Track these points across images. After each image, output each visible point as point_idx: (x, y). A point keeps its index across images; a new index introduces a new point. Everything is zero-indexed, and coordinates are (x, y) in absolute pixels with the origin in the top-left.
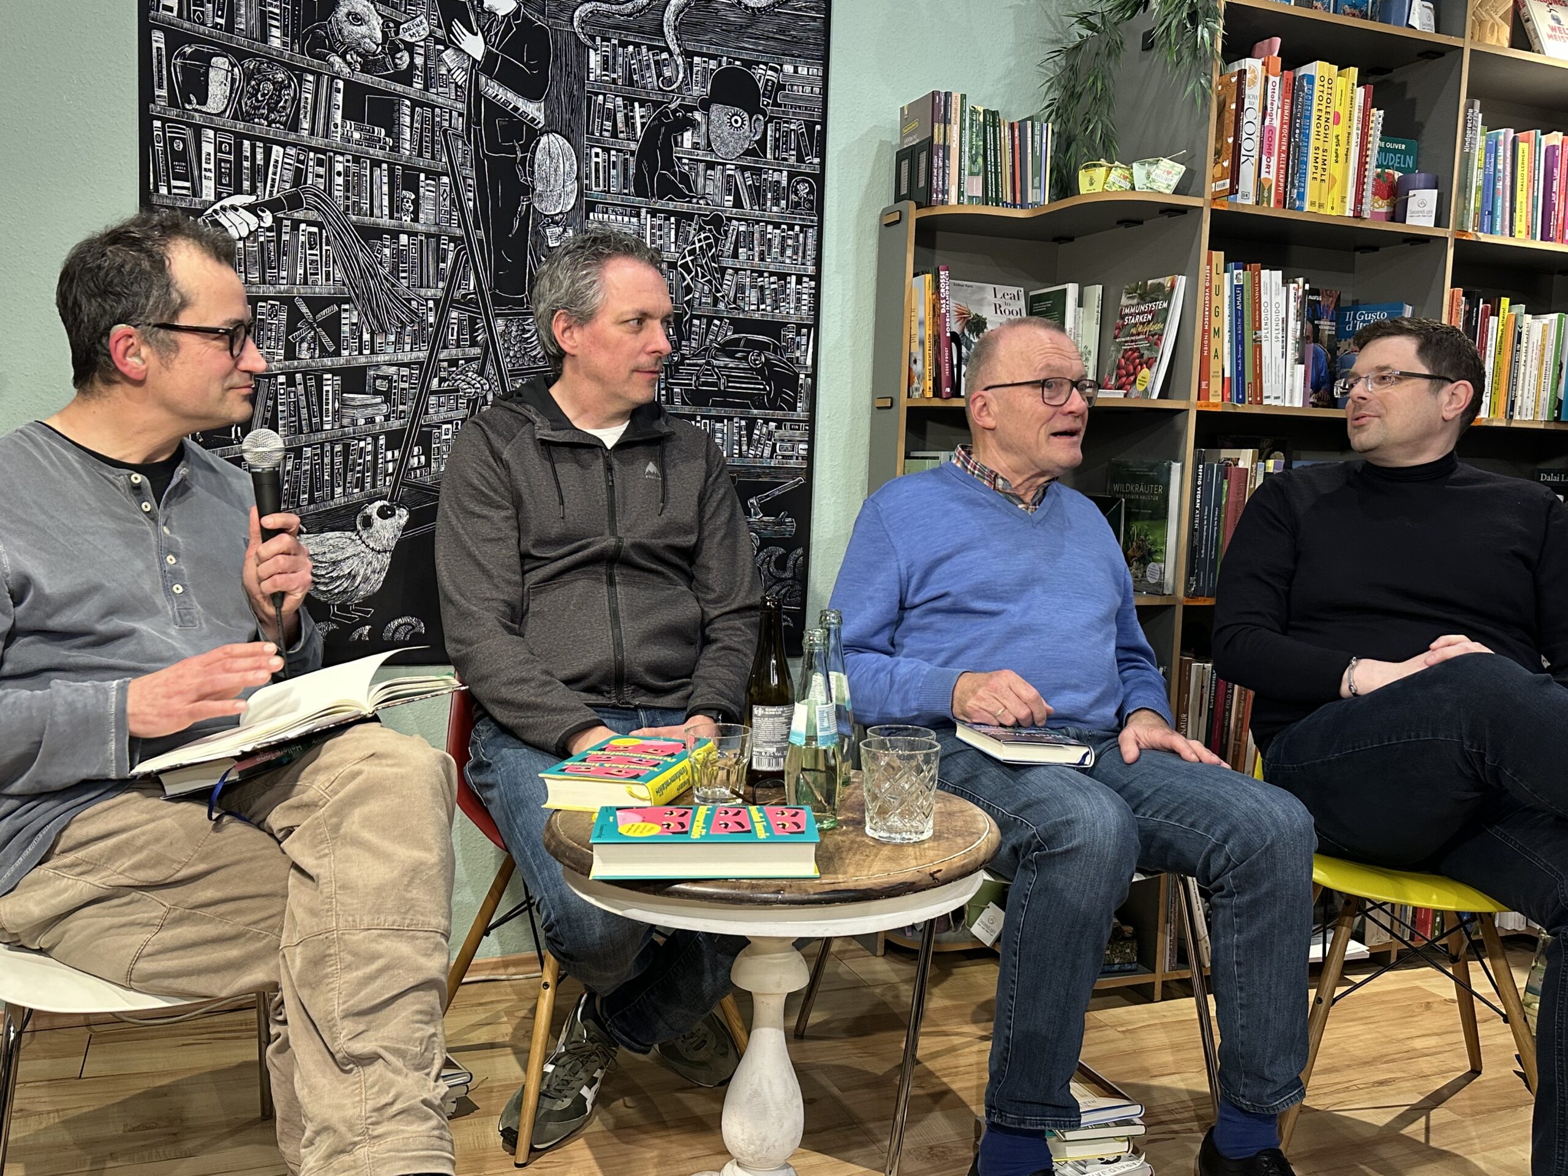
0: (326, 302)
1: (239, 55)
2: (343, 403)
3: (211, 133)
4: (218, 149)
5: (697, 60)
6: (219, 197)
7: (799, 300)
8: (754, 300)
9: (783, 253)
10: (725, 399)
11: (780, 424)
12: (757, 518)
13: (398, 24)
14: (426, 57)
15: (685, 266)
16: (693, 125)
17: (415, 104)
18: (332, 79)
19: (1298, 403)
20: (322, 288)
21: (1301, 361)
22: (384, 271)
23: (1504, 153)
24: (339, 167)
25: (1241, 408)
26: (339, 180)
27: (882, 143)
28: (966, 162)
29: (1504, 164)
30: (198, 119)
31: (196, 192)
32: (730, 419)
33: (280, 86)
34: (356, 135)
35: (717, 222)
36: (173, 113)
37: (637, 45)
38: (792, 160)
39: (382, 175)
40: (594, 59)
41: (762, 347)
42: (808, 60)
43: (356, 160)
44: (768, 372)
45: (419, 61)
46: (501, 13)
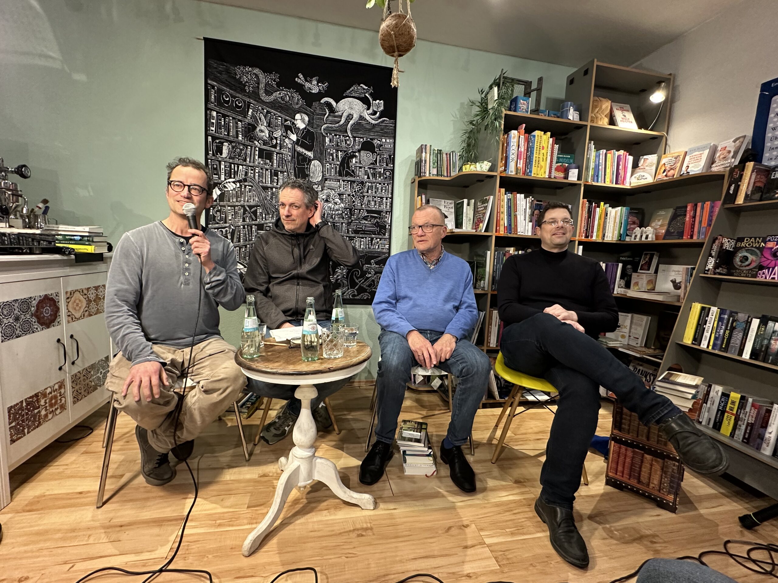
0: (253, 206)
1: (231, 142)
2: (258, 233)
3: (223, 163)
4: (225, 167)
5: (357, 139)
6: (225, 179)
7: (386, 204)
8: (373, 204)
9: (382, 191)
10: (364, 232)
11: (381, 239)
12: (374, 266)
13: (273, 132)
14: (280, 141)
15: (353, 195)
16: (356, 156)
17: (277, 153)
18: (255, 147)
19: (530, 234)
20: (252, 203)
21: (531, 221)
22: (269, 198)
23: (602, 157)
24: (257, 171)
25: (510, 235)
26: (257, 174)
27: (412, 160)
28: (432, 164)
29: (602, 161)
30: (220, 159)
31: (219, 178)
32: (366, 238)
33: (241, 150)
34: (262, 162)
35: (362, 183)
36: (213, 158)
37: (340, 135)
38: (385, 166)
39: (268, 173)
40: (327, 140)
41: (376, 218)
42: (390, 138)
43: (262, 169)
44: (377, 225)
45: (278, 142)
46: (301, 128)
